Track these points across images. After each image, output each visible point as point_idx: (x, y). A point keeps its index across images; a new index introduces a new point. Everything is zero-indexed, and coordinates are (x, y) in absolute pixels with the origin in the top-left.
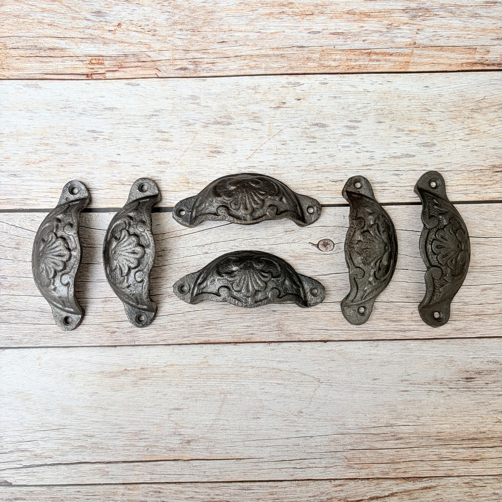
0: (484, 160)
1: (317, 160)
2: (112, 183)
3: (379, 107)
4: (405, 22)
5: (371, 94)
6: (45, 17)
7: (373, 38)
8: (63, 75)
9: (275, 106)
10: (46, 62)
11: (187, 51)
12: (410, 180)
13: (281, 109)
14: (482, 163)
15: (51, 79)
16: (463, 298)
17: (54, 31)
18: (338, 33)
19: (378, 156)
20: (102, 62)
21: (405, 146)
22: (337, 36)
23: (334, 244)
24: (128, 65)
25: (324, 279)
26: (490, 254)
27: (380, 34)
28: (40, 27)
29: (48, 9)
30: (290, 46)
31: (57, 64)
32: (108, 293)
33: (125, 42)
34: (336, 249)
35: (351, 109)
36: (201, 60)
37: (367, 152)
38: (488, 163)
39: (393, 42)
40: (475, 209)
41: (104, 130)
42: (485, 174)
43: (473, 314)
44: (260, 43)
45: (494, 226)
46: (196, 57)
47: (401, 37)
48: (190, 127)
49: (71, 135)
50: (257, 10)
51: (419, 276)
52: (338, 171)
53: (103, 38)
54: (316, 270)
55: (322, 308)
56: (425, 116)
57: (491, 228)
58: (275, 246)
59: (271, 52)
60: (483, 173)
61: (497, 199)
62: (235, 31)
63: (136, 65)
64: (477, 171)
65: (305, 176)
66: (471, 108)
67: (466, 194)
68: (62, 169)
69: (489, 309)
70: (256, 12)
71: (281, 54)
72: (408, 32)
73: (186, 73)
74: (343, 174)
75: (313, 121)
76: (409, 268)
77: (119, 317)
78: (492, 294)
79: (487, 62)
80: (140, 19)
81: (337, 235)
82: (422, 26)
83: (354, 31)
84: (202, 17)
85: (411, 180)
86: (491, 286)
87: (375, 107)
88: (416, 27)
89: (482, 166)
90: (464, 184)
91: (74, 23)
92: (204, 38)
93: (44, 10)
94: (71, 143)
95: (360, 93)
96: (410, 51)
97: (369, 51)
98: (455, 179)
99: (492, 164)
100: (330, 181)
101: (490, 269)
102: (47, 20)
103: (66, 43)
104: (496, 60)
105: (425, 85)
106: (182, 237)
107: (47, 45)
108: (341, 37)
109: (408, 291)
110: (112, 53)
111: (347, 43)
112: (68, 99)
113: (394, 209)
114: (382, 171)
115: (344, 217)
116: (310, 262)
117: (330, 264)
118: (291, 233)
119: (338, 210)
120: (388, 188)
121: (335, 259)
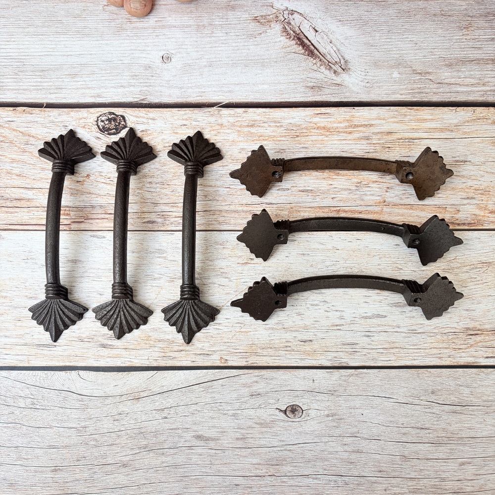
0: (458, 322)
1: (285, 318)
2: (71, 339)
3: (348, 265)
4: (374, 180)
5: (341, 252)
6: (14, 167)
7: (342, 196)
8: (28, 226)
9: (243, 262)
10: (12, 213)
11: (156, 204)
12: (381, 342)
13: (250, 265)
14: (455, 325)
15: (15, 230)
16: (440, 473)
17: (22, 181)
18: (307, 190)
19: (348, 315)
20: (68, 212)
21: (376, 306)
22: (306, 193)
23: (303, 411)
24: (94, 216)
25: (291, 449)
26: (468, 424)
27: (349, 192)
28: (9, 178)
29: (17, 159)
30: (259, 203)
31: (22, 214)
32: (59, 461)
33: (93, 194)
34: (305, 416)
35: (319, 266)
36: (170, 214)
37: (337, 311)
38: (462, 325)
39: (362, 200)
40: (450, 374)
42: (459, 337)
43: (451, 492)
44: (229, 199)
45: (470, 393)
46: (165, 211)
47: (371, 195)
48: (155, 282)
49: (31, 287)
50: (227, 166)
51: (392, 447)
52: (307, 330)
53: (71, 189)
54: (283, 439)
55: (289, 483)
56: (396, 275)
57: (467, 395)
58: (239, 412)
59: (240, 208)
60: (457, 336)
61: (472, 364)
62: (204, 185)
63: (103, 217)
64: (450, 334)
65: (273, 335)
66: (443, 267)
67: (440, 358)
68: (19, 324)
69: (468, 486)
70: (227, 167)
71: (250, 211)
72: (377, 190)
73: (154, 226)
74: (312, 333)
75: (281, 278)
76: (382, 438)
77: (68, 489)
78: (470, 469)
79: (457, 222)
80: (110, 171)
81: (306, 400)
82: (392, 185)
83: (323, 188)
84: (172, 170)
85: (383, 342)
86: (469, 460)
87: (345, 265)
88: (386, 185)
89: (456, 328)
90: (438, 347)
91: (43, 174)
92: (173, 191)
93: (13, 161)
94: (31, 296)
95: (329, 250)
96: (379, 209)
97: (338, 208)
98: (428, 341)
99: (465, 326)
100: (299, 340)
101: (468, 441)
102: (16, 171)
103: (33, 194)
104: (466, 220)
105: (395, 244)
106: (140, 399)
107: (13, 196)
108: (310, 194)
109: (381, 465)
110: (79, 204)
111: (316, 200)
112: (31, 250)
113: (366, 373)
114: (353, 332)
115: (313, 381)
116: (276, 430)
117: (298, 433)
118: (257, 397)
119: (307, 373)
120: (359, 350)
121: (303, 428)
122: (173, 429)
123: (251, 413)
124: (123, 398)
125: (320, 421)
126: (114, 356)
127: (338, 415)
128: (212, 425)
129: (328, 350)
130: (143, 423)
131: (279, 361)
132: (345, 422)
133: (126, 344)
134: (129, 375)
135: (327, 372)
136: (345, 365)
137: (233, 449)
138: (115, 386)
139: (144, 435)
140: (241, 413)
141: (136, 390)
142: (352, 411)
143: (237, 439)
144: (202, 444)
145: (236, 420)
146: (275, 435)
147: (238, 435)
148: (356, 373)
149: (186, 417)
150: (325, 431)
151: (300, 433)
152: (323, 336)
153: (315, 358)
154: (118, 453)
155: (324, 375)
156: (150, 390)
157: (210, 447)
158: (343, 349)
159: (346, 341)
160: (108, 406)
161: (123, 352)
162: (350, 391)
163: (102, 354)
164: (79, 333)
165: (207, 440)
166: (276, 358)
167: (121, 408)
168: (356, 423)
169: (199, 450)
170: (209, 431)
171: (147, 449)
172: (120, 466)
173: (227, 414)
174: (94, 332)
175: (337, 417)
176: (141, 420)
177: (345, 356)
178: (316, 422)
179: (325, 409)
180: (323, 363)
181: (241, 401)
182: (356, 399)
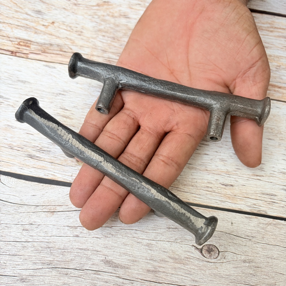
1: (209, 162)
11: (104, 51)
20: (29, 45)
23: (219, 252)
24: (51, 51)
34: (221, 258)
39: (281, 79)
41: (11, 98)
52: (228, 176)
53: (36, 29)
54: (196, 279)
58: (154, 243)
63: (58, 53)
74: (233, 179)
81: (223, 242)
100: (220, 183)
106: (55, 213)
110: (40, 41)
113: (284, 225)
114: (272, 184)
115: (232, 223)
116: (190, 268)
117: (212, 275)
118: (174, 231)
119: (227, 215)
120: (277, 201)
121: (219, 270)
122: (82, 249)
123: (166, 246)
124: (38, 209)
125: (236, 266)
126: (39, 167)
127: (255, 263)
128: (124, 252)
129: (248, 196)
130: (52, 237)
131: (199, 199)
132: (262, 271)
133: (53, 158)
134: (50, 188)
135: (246, 217)
136: (263, 213)
137: (143, 281)
138: (34, 195)
139: (51, 250)
140: (156, 244)
141: (53, 203)
142: (270, 260)
143: (148, 271)
144: (110, 271)
145: (149, 251)
146: (188, 274)
147: (150, 267)
148: (274, 223)
149: (98, 239)
150: (241, 278)
151: (215, 275)
152: (243, 182)
153: (235, 202)
154: (19, 265)
155: (243, 219)
156: (67, 205)
157: (118, 275)
158: (262, 198)
159: (266, 191)
160: (21, 215)
161: (49, 165)
162: (268, 240)
163: (28, 164)
164: (11, 141)
165: (117, 266)
166: (197, 196)
167: (34, 218)
168: (273, 274)
169: (106, 277)
170: (120, 257)
171: (50, 266)
172: (18, 280)
173: (141, 243)
174: (25, 143)
175: (254, 264)
176: (52, 234)
177: (264, 205)
178: (232, 266)
179: (241, 254)
180: (242, 208)
181: (157, 232)
182: (273, 248)
